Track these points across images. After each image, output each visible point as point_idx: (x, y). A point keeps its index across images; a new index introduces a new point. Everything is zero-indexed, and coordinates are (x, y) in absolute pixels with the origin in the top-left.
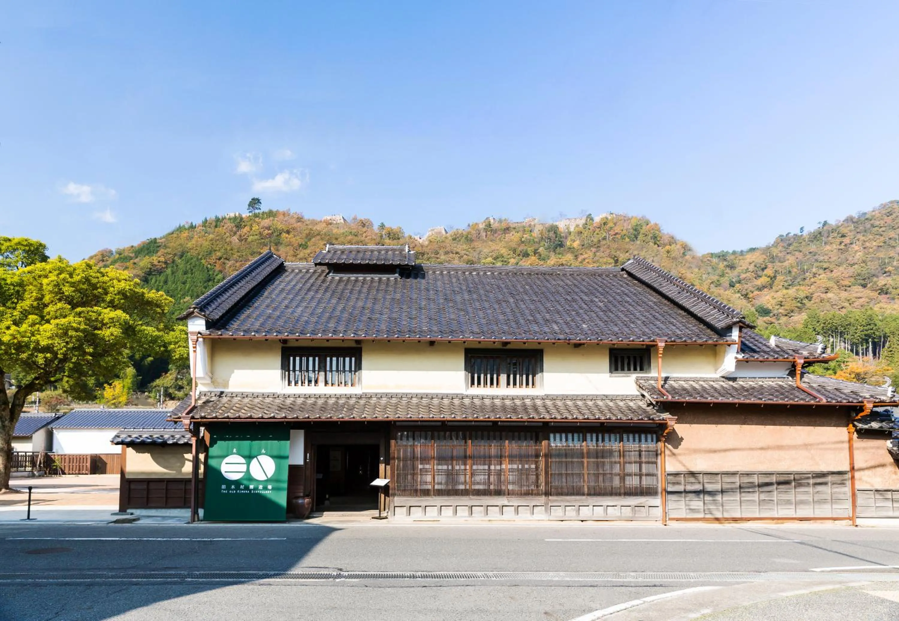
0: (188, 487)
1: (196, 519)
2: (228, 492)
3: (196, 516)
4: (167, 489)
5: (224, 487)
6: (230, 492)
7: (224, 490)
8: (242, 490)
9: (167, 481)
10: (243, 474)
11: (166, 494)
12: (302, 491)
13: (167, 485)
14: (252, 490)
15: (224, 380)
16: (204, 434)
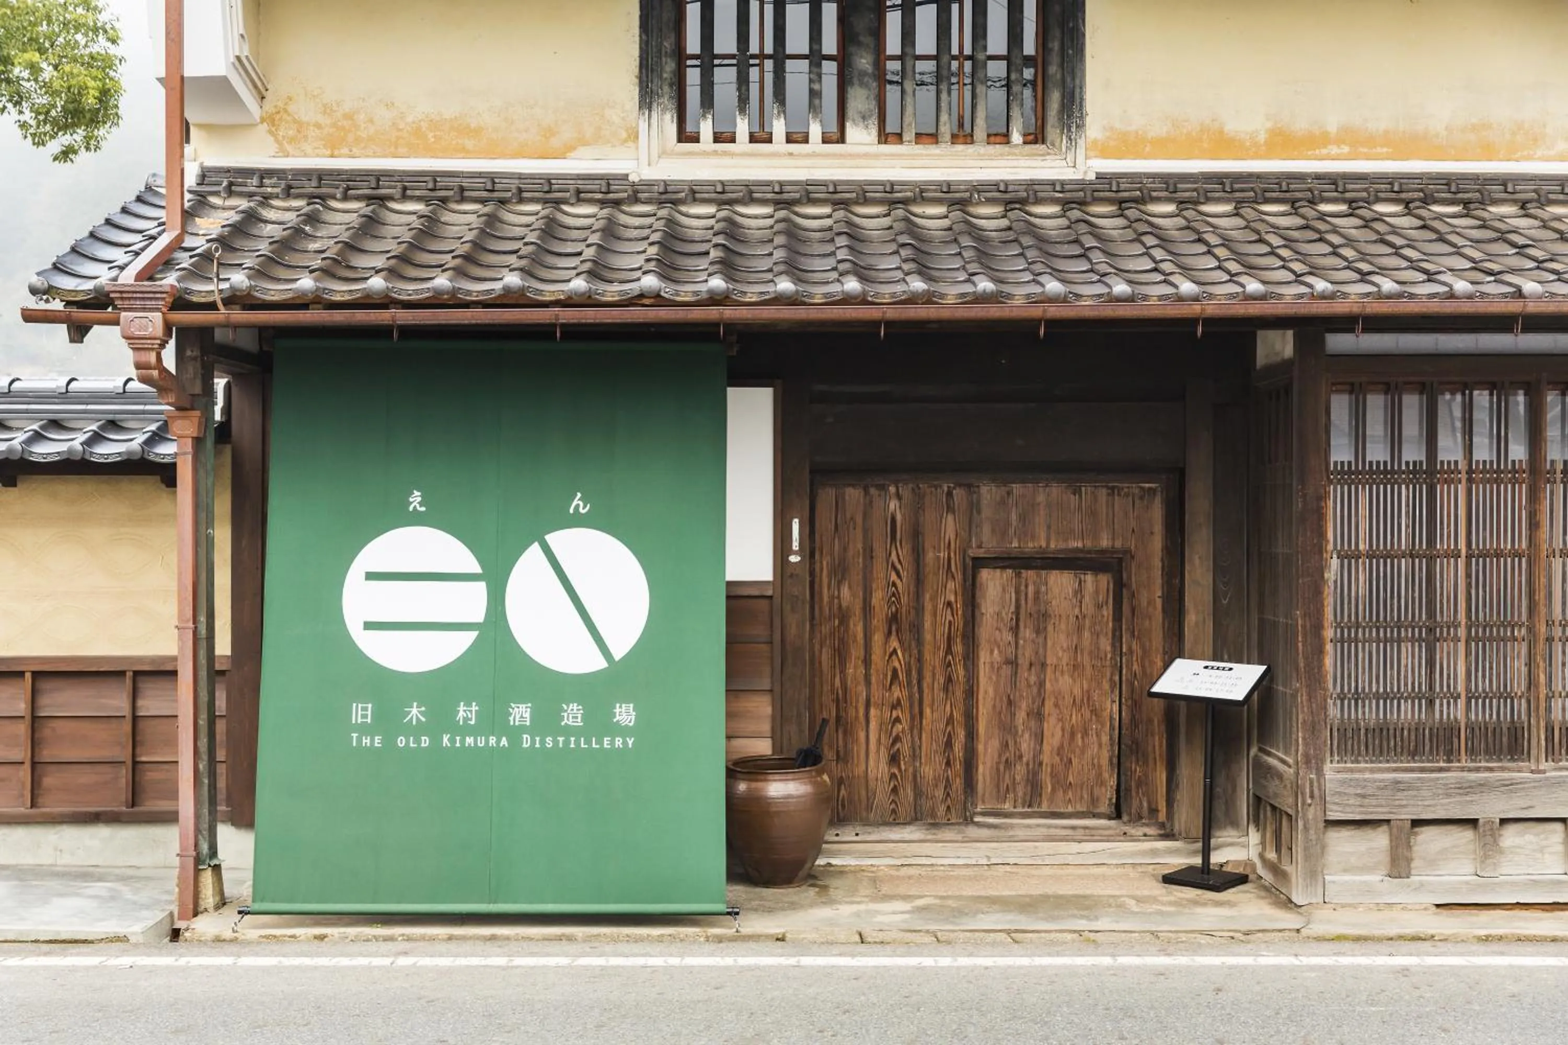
0: (150, 705)
1: (208, 897)
2: (389, 742)
3: (207, 878)
4: (36, 721)
5: (361, 713)
6: (401, 742)
7: (364, 729)
8: (466, 730)
9: (36, 675)
10: (466, 640)
11: (35, 743)
12: (766, 727)
13: (34, 692)
14: (522, 729)
15: (327, 110)
16: (227, 410)
